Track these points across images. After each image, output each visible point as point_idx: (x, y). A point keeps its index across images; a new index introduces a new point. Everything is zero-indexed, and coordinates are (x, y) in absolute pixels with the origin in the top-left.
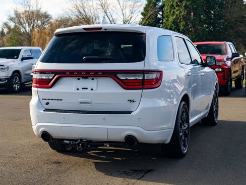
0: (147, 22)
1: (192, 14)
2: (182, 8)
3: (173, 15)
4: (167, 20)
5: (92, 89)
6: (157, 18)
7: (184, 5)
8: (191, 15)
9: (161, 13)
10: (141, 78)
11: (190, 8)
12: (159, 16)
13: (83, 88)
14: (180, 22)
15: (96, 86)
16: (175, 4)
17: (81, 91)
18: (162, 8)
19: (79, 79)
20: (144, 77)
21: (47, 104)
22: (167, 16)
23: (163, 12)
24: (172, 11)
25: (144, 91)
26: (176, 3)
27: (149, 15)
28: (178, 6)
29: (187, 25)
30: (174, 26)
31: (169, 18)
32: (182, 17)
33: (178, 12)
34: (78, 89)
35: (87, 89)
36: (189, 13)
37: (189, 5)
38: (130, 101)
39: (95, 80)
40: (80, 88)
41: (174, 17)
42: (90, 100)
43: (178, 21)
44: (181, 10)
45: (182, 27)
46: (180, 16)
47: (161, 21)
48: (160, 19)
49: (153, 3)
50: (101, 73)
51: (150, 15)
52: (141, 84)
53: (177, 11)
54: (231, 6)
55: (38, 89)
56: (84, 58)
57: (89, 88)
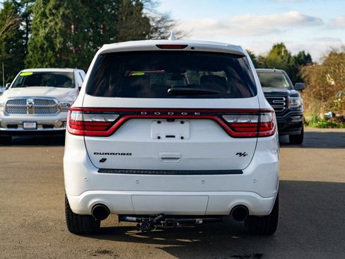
0: (5, 36)
1: (73, 26)
2: (58, 18)
3: (45, 27)
4: (36, 35)
5: (182, 138)
6: (19, 31)
7: (61, 13)
8: (71, 29)
9: (24, 23)
10: (256, 121)
11: (70, 19)
12: (21, 28)
13: (167, 137)
14: (55, 37)
15: (188, 133)
16: (47, 11)
17: (164, 140)
18: (26, 16)
19: (159, 122)
20: (259, 119)
21: (103, 160)
22: (35, 28)
23: (27, 22)
24: (44, 22)
25: (260, 139)
26: (50, 10)
27: (7, 26)
28: (52, 14)
29: (65, 42)
30: (46, 44)
31: (38, 31)
32: (58, 31)
33: (52, 24)
34: (159, 138)
35: (174, 137)
36: (68, 26)
37: (69, 13)
38: (240, 154)
39: (186, 124)
40: (163, 136)
41: (47, 30)
42: (178, 154)
43: (53, 36)
44: (57, 20)
45: (58, 46)
46: (55, 29)
47: (25, 36)
48: (22, 32)
49: (13, 8)
50: (199, 114)
51: (9, 27)
52: (256, 129)
53: (51, 21)
54: (126, 19)
55: (87, 138)
56: (169, 90)
57: (178, 136)
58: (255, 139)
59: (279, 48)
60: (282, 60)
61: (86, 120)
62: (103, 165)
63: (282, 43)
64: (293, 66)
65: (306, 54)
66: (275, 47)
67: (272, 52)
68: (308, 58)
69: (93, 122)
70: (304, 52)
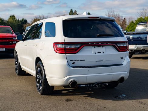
5: (103, 53)
13: (98, 53)
15: (105, 51)
17: (97, 54)
19: (95, 47)
21: (74, 63)
34: (95, 53)
35: (100, 52)
38: (121, 58)
39: (104, 47)
40: (97, 53)
42: (102, 59)
52: (126, 48)
55: (67, 55)
56: (98, 35)
57: (102, 52)
58: (125, 52)
59: (13, 17)
60: (15, 22)
61: (66, 47)
62: (74, 65)
63: (13, 15)
64: (20, 24)
65: (25, 20)
66: (11, 16)
67: (9, 19)
68: (26, 21)
69: (69, 48)
70: (24, 19)
